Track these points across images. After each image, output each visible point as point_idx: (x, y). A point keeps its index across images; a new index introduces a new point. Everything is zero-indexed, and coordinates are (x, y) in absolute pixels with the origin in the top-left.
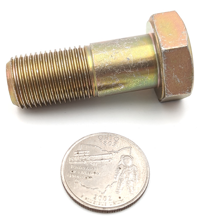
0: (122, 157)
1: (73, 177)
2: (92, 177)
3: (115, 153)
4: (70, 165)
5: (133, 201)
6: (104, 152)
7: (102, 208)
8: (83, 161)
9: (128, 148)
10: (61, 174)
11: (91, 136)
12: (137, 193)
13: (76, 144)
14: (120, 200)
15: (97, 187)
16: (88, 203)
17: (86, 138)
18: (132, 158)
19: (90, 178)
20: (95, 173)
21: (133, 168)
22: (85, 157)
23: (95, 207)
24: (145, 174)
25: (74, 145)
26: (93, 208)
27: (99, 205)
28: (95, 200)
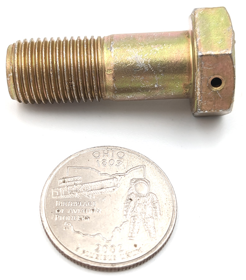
0: (132, 181)
1: (61, 219)
2: (89, 218)
3: (121, 177)
4: (54, 201)
5: (156, 249)
6: (104, 177)
7: (111, 265)
8: (74, 194)
9: (140, 167)
10: (41, 217)
11: (82, 153)
12: (161, 236)
13: (59, 168)
14: (136, 250)
15: (98, 232)
16: (87, 258)
17: (74, 157)
18: (148, 182)
19: (86, 218)
20: (93, 210)
21: (151, 198)
22: (76, 187)
23: (99, 264)
24: (170, 205)
25: (57, 169)
26: (96, 265)
27: (105, 260)
28: (98, 253)
